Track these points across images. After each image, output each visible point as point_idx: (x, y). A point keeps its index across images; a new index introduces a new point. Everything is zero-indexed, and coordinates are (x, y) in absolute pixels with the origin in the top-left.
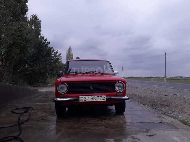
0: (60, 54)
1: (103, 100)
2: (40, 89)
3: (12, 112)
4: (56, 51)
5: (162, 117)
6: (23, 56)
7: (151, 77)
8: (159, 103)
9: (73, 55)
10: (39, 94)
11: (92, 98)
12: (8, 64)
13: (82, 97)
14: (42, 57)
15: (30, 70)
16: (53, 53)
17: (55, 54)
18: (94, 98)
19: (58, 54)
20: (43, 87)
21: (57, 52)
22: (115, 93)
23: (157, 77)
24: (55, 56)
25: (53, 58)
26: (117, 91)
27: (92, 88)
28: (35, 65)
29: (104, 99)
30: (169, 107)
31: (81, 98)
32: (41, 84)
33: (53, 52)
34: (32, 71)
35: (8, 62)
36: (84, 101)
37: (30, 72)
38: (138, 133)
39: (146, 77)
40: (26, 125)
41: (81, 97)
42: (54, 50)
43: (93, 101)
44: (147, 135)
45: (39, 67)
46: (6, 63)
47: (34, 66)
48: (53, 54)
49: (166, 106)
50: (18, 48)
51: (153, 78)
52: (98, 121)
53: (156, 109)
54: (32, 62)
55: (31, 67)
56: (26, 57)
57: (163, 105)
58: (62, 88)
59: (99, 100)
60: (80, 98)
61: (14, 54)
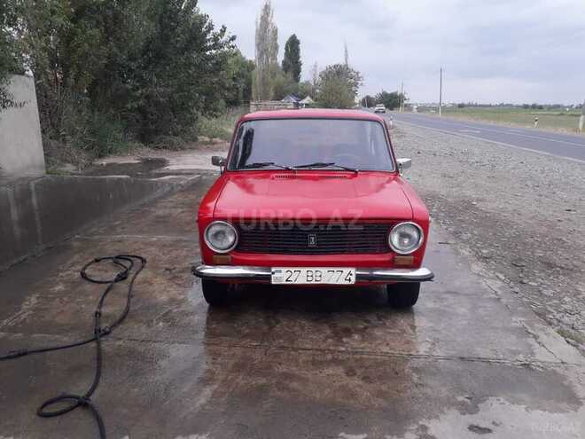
0: (233, 38)
1: (347, 283)
2: (172, 161)
3: (83, 276)
4: (217, 29)
5: (536, 337)
6: (115, 49)
7: (534, 107)
8: (539, 253)
9: (275, 32)
10: (167, 189)
11: (310, 274)
12: (73, 80)
13: (280, 271)
14: (174, 52)
15: (138, 98)
16: (208, 38)
17: (216, 39)
18: (318, 274)
19: (225, 38)
20: (183, 149)
21: (224, 30)
22: (386, 258)
23: (557, 107)
24: (217, 45)
25: (208, 53)
26: (394, 252)
27: (312, 241)
28: (155, 79)
29: (350, 280)
30: (571, 278)
31: (276, 275)
32: (176, 140)
33: (209, 31)
34: (146, 97)
35: (72, 73)
36: (284, 282)
37: (141, 102)
38: (442, 412)
39: (517, 106)
40: (118, 343)
41: (277, 271)
42: (210, 27)
43: (313, 282)
44: (472, 428)
45: (167, 86)
46: (66, 74)
47: (151, 81)
48: (209, 40)
49: (561, 271)
50: (98, 25)
51: (541, 108)
52: (327, 337)
53: (522, 282)
54: (145, 68)
55: (143, 87)
56: (126, 52)
57: (550, 265)
58: (216, 235)
59: (332, 282)
60: (273, 273)
61: (86, 44)
